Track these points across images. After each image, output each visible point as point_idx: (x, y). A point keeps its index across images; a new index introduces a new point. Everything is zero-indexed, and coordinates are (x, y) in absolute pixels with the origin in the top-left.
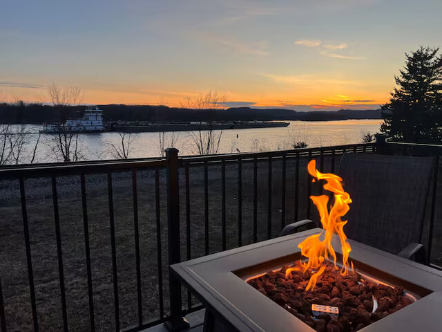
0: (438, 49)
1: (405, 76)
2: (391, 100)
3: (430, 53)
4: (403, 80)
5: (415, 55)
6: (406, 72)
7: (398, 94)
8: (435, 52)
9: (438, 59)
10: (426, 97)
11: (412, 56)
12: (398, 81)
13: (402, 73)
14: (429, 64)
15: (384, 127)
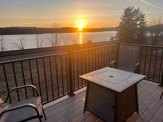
0: (134, 7)
1: (123, 16)
2: (119, 25)
3: (132, 8)
4: (123, 18)
5: (127, 9)
6: (124, 15)
7: (121, 23)
8: (133, 8)
9: (134, 10)
10: (130, 24)
11: (126, 9)
12: (121, 18)
13: (123, 15)
14: (131, 12)
15: (117, 35)
